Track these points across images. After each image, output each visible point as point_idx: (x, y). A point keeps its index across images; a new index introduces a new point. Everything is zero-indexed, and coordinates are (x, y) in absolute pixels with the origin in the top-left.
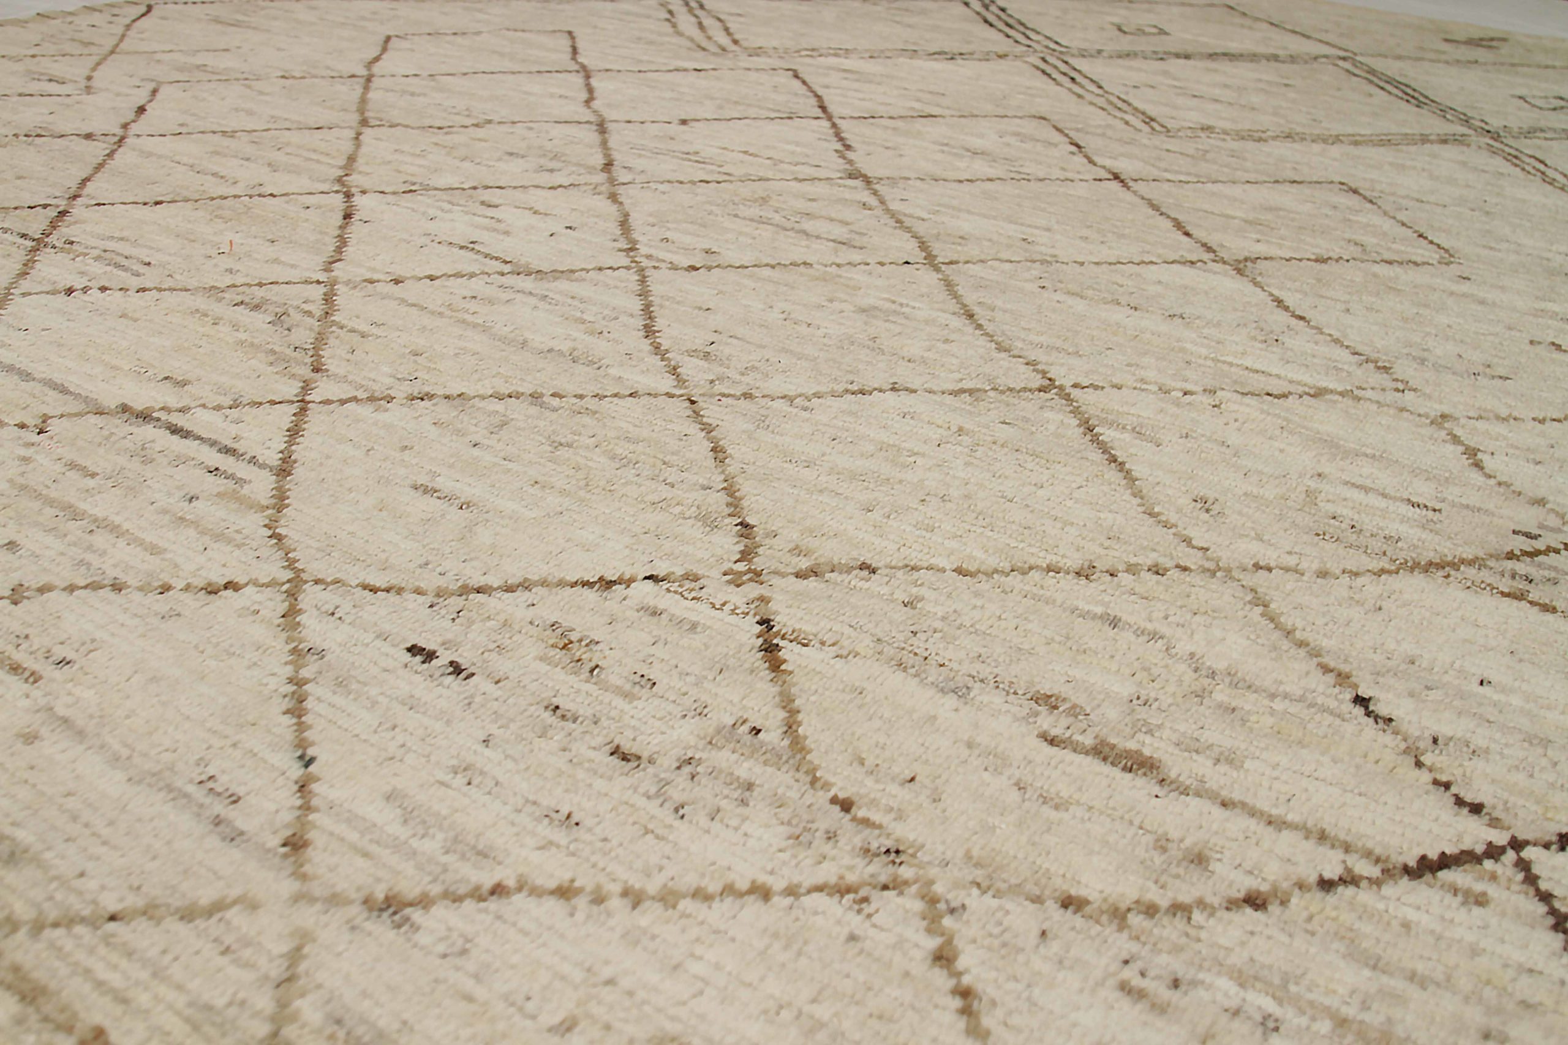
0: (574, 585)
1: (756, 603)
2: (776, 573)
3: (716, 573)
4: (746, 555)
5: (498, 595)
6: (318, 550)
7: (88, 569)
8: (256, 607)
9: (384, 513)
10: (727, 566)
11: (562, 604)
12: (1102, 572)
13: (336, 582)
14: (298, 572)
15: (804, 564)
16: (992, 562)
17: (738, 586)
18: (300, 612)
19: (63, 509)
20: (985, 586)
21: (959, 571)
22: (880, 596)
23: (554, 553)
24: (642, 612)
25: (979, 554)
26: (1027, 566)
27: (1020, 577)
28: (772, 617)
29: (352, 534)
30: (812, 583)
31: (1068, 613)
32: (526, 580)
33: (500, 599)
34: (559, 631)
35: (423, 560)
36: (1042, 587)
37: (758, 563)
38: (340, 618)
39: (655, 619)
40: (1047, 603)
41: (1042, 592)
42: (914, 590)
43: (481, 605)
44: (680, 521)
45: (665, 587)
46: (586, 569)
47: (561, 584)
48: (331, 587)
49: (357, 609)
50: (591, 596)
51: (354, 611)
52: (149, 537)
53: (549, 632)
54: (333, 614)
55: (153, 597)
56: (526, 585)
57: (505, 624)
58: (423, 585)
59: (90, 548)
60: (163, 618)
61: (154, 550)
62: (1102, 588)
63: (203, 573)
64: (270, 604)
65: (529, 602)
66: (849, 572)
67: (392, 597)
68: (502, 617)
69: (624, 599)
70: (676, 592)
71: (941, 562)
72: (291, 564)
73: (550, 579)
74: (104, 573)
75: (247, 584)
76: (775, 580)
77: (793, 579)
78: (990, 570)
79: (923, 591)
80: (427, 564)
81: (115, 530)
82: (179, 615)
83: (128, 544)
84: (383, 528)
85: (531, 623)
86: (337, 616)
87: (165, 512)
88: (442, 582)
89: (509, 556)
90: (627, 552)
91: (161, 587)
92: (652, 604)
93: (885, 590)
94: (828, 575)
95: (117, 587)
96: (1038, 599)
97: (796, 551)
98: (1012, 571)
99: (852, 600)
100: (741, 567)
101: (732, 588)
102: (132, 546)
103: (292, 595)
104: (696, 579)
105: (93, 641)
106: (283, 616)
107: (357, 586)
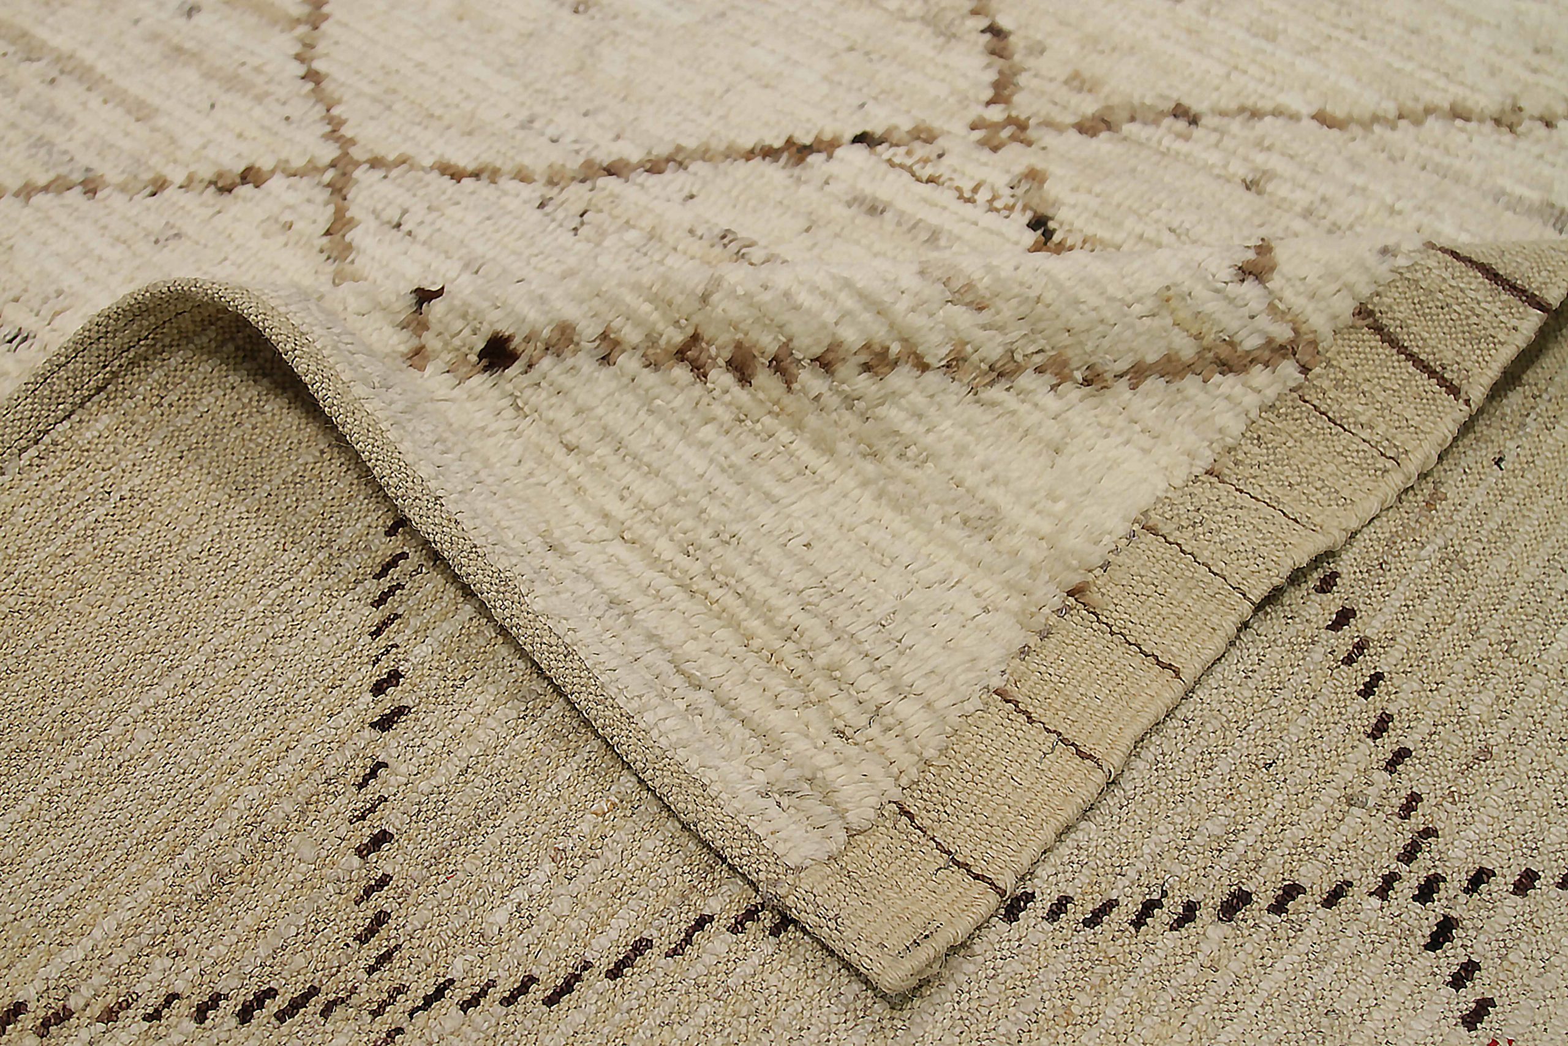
0: (749, 155)
1: (1024, 186)
2: (1048, 124)
3: (958, 127)
4: (1001, 91)
5: (640, 180)
6: (375, 100)
7: (50, 153)
8: (287, 217)
9: (466, 25)
10: (976, 111)
11: (734, 193)
12: (1532, 118)
13: (402, 161)
14: (346, 143)
15: (1089, 106)
16: (1369, 101)
17: (995, 149)
18: (351, 223)
19: (13, 42)
20: (1361, 147)
21: (1322, 119)
22: (1207, 168)
23: (717, 94)
24: (854, 209)
25: (1347, 83)
26: (1420, 107)
27: (1412, 130)
28: (1050, 213)
29: (421, 66)
30: (1103, 144)
31: (1490, 201)
32: (679, 149)
33: (642, 186)
34: (734, 247)
35: (523, 115)
36: (1447, 151)
37: (1023, 104)
38: (410, 233)
39: (875, 223)
40: (1457, 181)
41: (1446, 161)
42: (1260, 158)
43: (614, 198)
44: (900, 25)
45: (886, 156)
46: (766, 124)
47: (731, 154)
48: (394, 173)
49: (435, 215)
50: (774, 173)
51: (429, 218)
52: (134, 86)
53: (718, 249)
54: (398, 225)
55: (143, 201)
56: (677, 160)
57: (652, 235)
58: (527, 160)
59: (51, 114)
60: (157, 242)
61: (142, 112)
62: (1536, 150)
63: (211, 153)
64: (309, 209)
65: (686, 193)
66: (1156, 122)
67: (482, 189)
68: (646, 222)
69: (827, 183)
70: (902, 166)
71: (1294, 102)
72: (334, 131)
73: (714, 143)
74: (72, 160)
75: (273, 172)
76: (1049, 138)
77: (1074, 136)
78: (1367, 116)
79: (1274, 162)
80: (531, 121)
81: (87, 77)
82: (178, 236)
83: (105, 102)
84: (465, 53)
85: (691, 232)
86: (405, 228)
87: (154, 37)
88: (556, 156)
89: (652, 101)
90: (824, 88)
91: (154, 182)
92: (869, 190)
93: (1214, 158)
94: (1128, 128)
95: (91, 187)
96: (1443, 172)
97: (1076, 83)
98: (1401, 117)
99: (1167, 179)
100: (996, 114)
101: (985, 155)
102: (110, 105)
103: (338, 190)
104: (930, 140)
105: (59, 293)
106: (328, 233)
107: (432, 168)
